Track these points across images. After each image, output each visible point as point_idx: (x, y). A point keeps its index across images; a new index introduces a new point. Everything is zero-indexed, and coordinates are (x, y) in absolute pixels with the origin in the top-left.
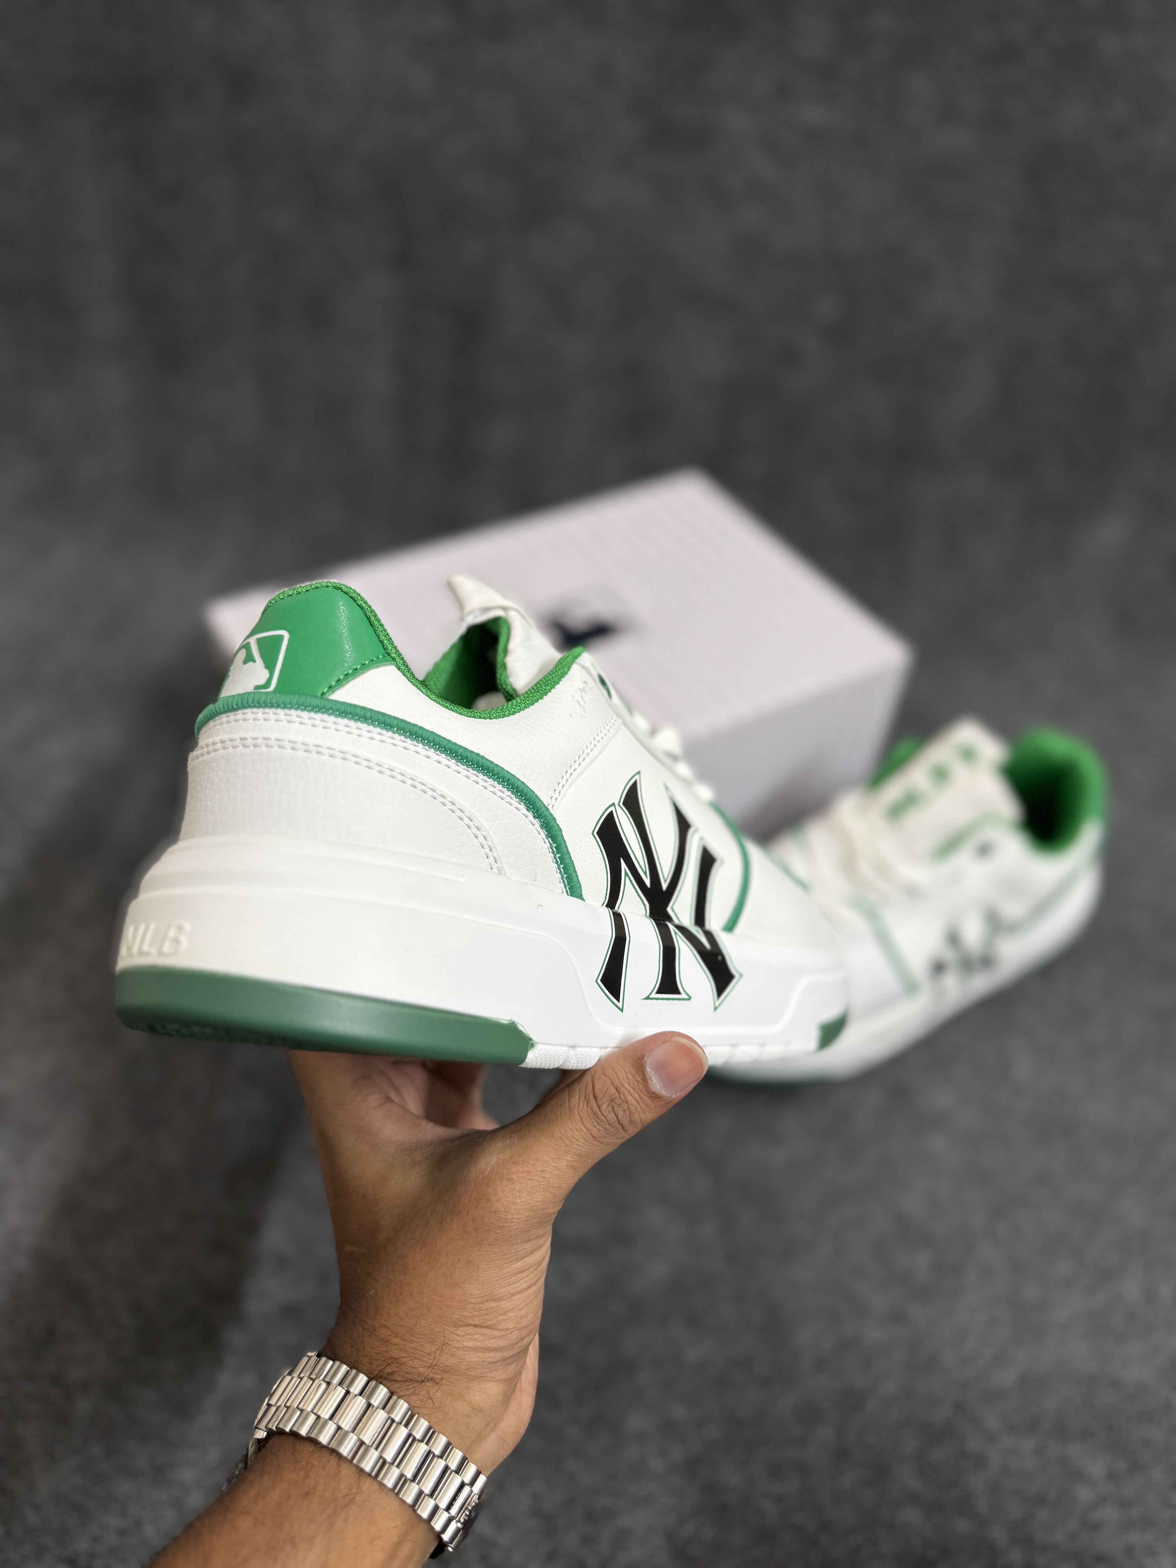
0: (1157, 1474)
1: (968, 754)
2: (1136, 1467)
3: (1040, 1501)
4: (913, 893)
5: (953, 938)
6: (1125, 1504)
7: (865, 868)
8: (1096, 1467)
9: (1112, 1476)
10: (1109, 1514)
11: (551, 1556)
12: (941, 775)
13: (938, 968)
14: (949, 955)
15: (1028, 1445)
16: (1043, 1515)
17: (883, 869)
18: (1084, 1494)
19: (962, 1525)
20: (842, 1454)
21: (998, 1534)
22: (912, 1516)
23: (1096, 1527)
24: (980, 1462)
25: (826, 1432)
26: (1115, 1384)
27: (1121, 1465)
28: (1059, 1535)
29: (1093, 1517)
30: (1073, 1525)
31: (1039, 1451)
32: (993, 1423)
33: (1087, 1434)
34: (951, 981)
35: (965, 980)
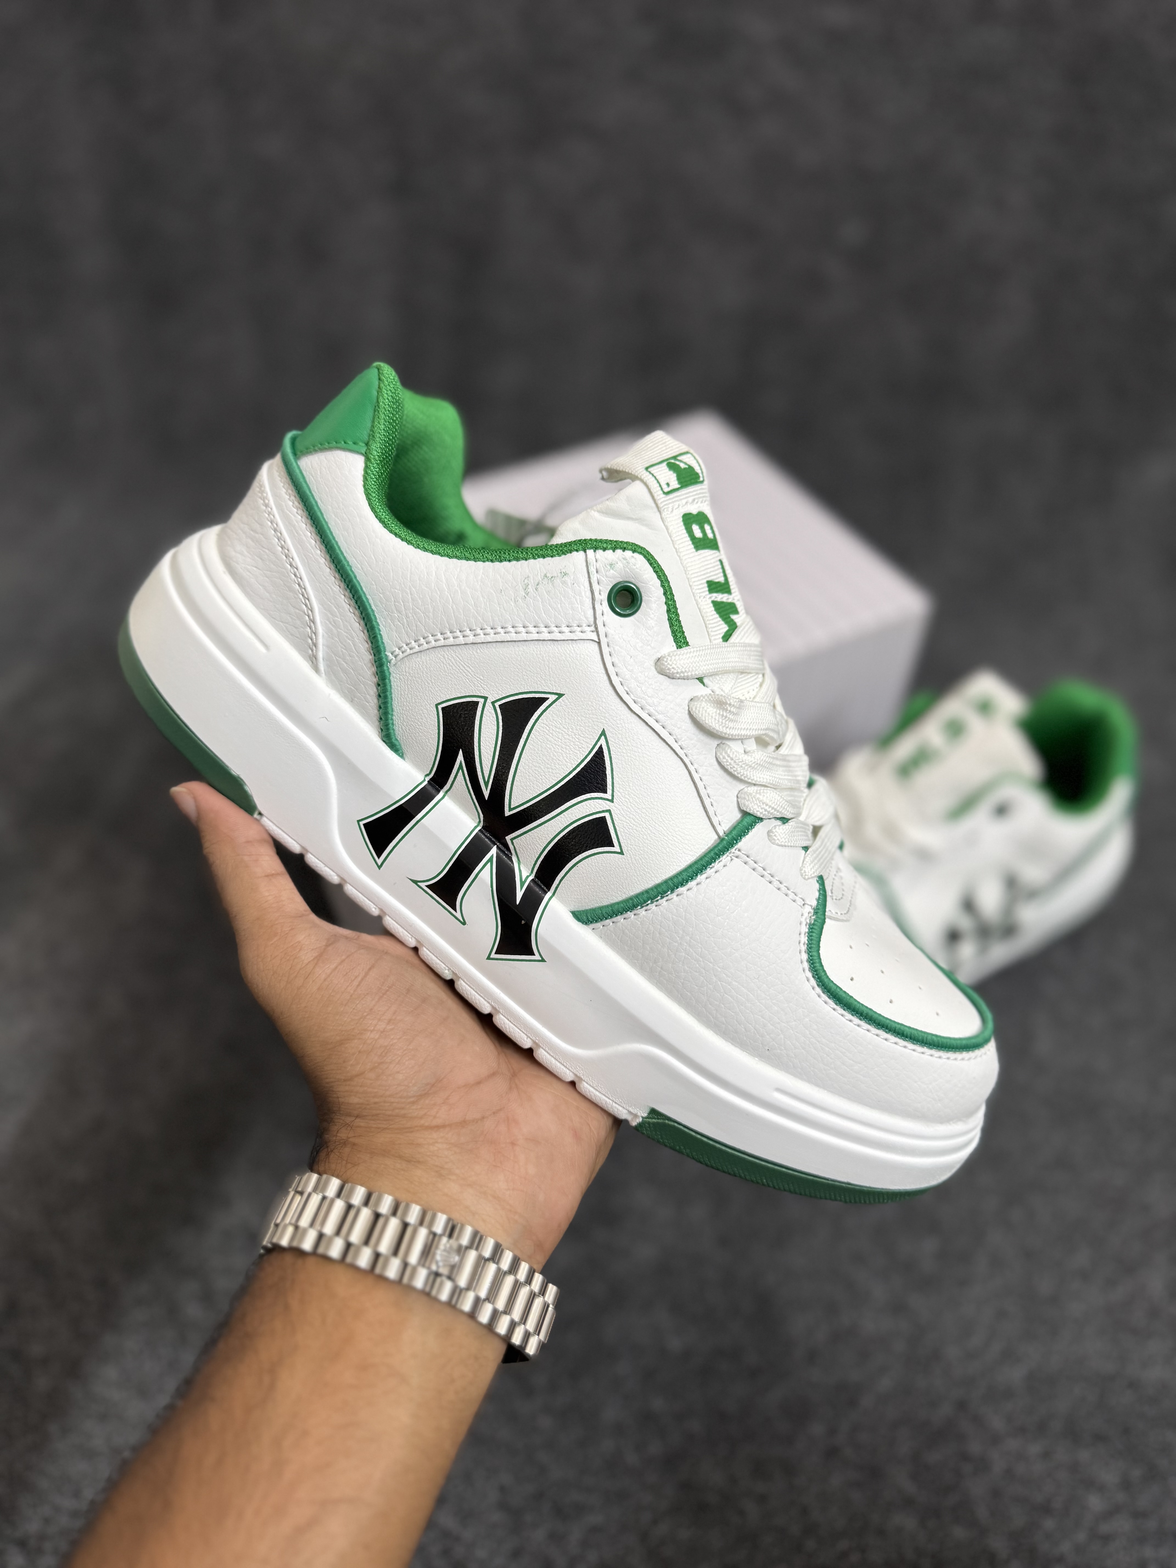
1: (985, 708)
2: (1153, 1475)
3: (1046, 1509)
4: (924, 856)
5: (969, 905)
6: (1139, 1515)
7: (872, 831)
8: (1109, 1476)
9: (1126, 1485)
10: (1122, 1525)
12: (955, 729)
13: (953, 936)
14: (965, 923)
15: (1035, 1449)
16: (1049, 1524)
17: (891, 831)
18: (1095, 1503)
19: (959, 1533)
20: (832, 1453)
21: (998, 1544)
22: (906, 1522)
23: (1106, 1539)
24: (982, 1465)
25: (817, 1429)
26: (1133, 1385)
27: (1136, 1473)
28: (1065, 1547)
29: (1105, 1528)
30: (1081, 1537)
31: (1046, 1455)
32: (997, 1423)
33: (1100, 1438)
34: (967, 950)
35: (983, 950)
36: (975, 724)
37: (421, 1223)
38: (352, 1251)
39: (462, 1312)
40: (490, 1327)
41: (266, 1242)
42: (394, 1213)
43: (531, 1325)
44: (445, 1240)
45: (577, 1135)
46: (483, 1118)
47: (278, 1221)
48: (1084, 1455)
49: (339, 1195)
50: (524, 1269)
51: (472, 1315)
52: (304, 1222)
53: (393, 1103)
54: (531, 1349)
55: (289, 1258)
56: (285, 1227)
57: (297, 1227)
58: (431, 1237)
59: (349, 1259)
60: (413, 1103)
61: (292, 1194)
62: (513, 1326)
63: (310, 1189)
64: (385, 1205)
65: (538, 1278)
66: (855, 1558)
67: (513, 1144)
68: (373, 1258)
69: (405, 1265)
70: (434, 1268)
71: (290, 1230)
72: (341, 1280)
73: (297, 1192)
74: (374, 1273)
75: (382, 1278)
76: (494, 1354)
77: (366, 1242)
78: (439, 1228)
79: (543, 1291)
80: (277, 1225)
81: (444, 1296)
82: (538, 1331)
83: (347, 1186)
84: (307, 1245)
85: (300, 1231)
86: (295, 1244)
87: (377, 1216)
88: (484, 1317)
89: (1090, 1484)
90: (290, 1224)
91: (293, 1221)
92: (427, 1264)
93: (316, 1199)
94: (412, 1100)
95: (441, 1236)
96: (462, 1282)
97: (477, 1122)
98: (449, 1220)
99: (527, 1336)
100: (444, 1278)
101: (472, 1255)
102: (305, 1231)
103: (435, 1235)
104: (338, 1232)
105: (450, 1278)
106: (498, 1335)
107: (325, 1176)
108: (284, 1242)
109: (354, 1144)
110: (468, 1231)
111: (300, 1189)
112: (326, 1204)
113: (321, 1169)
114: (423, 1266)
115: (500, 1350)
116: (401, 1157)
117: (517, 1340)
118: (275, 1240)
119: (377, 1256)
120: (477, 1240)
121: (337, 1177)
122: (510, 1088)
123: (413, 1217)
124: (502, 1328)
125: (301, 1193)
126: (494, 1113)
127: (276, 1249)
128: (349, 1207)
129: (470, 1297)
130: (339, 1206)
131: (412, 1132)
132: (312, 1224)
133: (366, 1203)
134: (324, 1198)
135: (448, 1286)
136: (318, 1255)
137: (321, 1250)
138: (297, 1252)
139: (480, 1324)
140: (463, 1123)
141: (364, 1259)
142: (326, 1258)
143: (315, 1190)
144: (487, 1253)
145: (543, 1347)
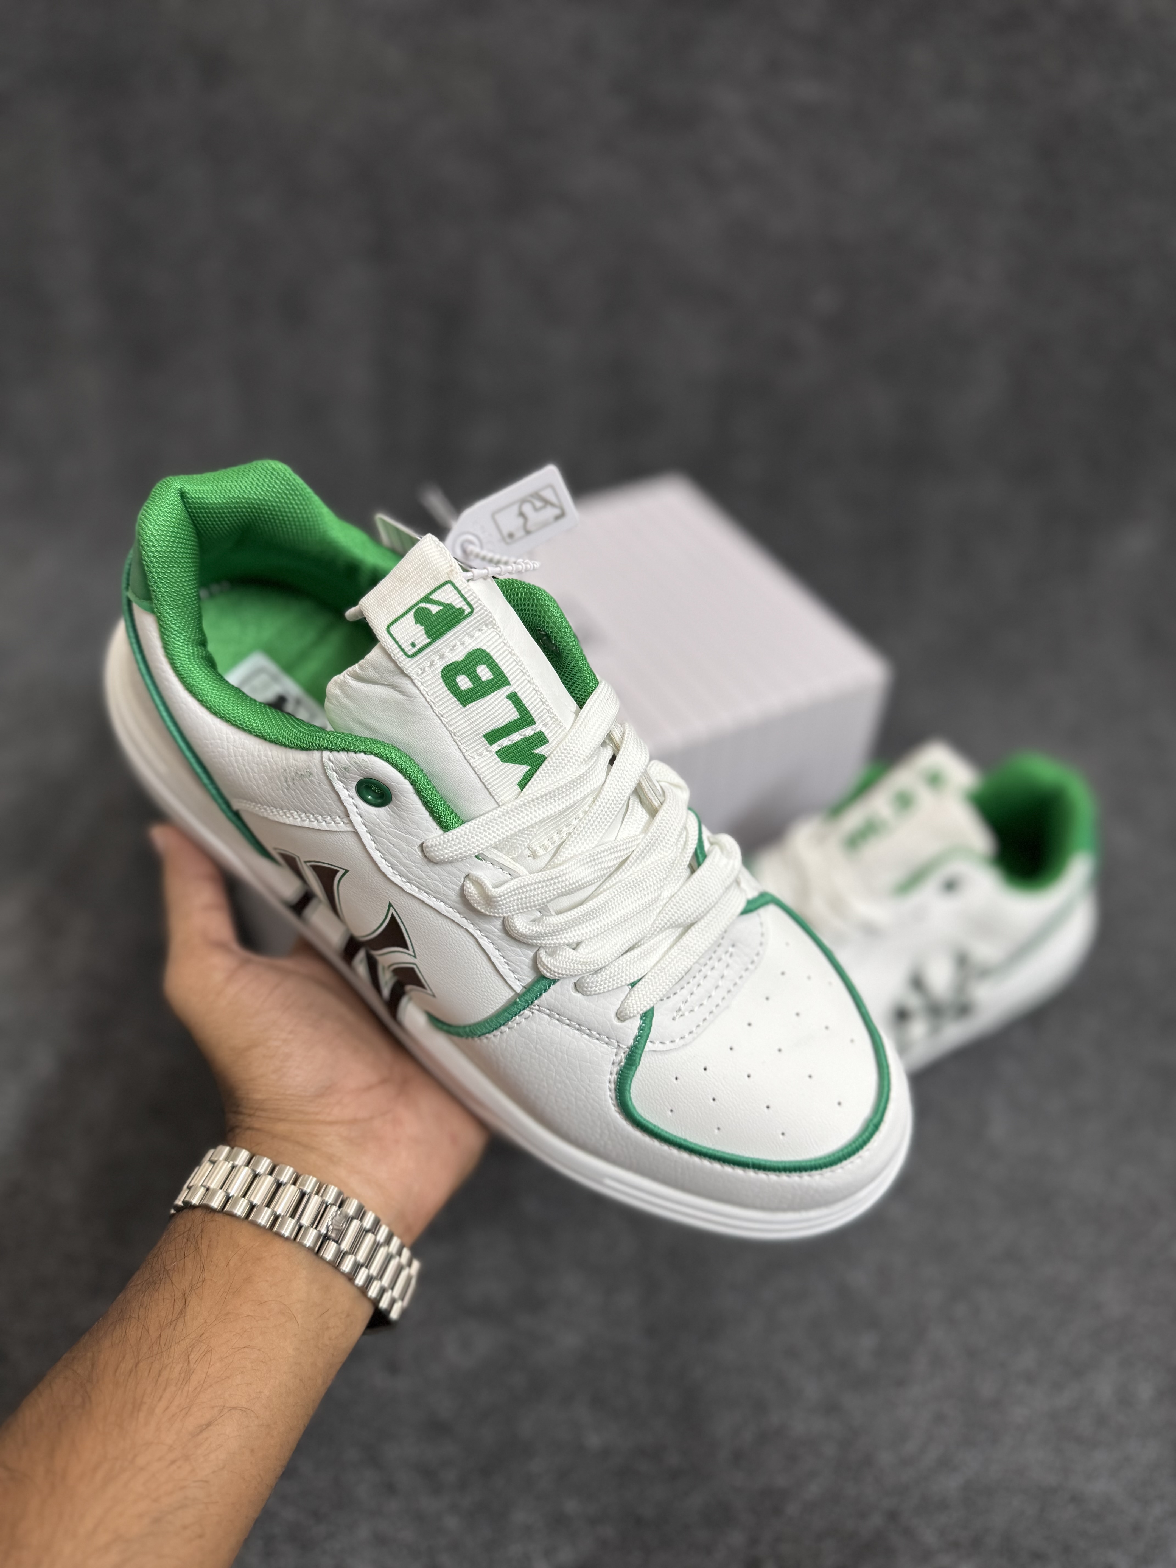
1: (935, 780)
4: (870, 930)
5: (917, 983)
7: (820, 905)
12: (904, 801)
13: (901, 1015)
14: (914, 1001)
17: (837, 905)
26: (1076, 1499)
34: (918, 1029)
35: (935, 1031)
36: (925, 797)
37: (316, 1193)
38: (255, 1211)
39: (342, 1273)
41: (179, 1201)
42: (294, 1183)
43: (396, 1292)
44: (335, 1208)
46: (372, 1118)
47: (191, 1184)
49: (247, 1164)
50: (396, 1242)
52: (214, 1185)
53: (292, 1100)
54: (394, 1315)
55: (199, 1214)
56: (197, 1189)
58: (323, 1205)
60: (310, 1101)
61: (205, 1163)
62: (383, 1291)
63: (222, 1158)
64: (287, 1176)
65: (406, 1253)
67: (397, 1142)
68: (272, 1218)
69: (299, 1226)
70: (323, 1230)
71: (201, 1191)
72: (243, 1234)
73: (210, 1161)
74: (272, 1230)
75: (278, 1235)
76: (363, 1316)
77: (268, 1205)
78: (331, 1198)
79: (410, 1264)
80: (190, 1188)
82: (402, 1297)
84: (216, 1203)
85: (210, 1192)
87: (279, 1184)
88: (360, 1280)
90: (202, 1186)
91: (205, 1184)
92: (318, 1227)
93: (226, 1167)
94: (308, 1099)
95: (332, 1205)
96: (345, 1245)
97: (366, 1121)
99: (393, 1302)
100: (331, 1241)
101: (355, 1223)
102: (214, 1193)
103: (326, 1204)
104: (244, 1195)
105: (336, 1241)
106: (369, 1298)
107: (235, 1149)
108: (195, 1201)
111: (212, 1159)
112: (235, 1171)
113: (233, 1143)
114: (315, 1228)
115: (369, 1312)
117: (384, 1304)
118: (188, 1200)
119: (276, 1217)
120: (360, 1213)
121: (247, 1150)
122: (399, 1094)
123: (309, 1187)
124: (373, 1292)
125: (213, 1162)
126: (382, 1114)
128: (255, 1174)
129: (350, 1260)
130: (246, 1173)
131: (308, 1124)
132: (221, 1187)
133: (270, 1173)
134: (234, 1166)
135: (334, 1248)
136: (225, 1213)
138: (207, 1209)
139: (356, 1286)
140: (354, 1121)
141: (264, 1219)
142: (232, 1216)
143: (226, 1159)
144: (368, 1225)
145: (404, 1313)
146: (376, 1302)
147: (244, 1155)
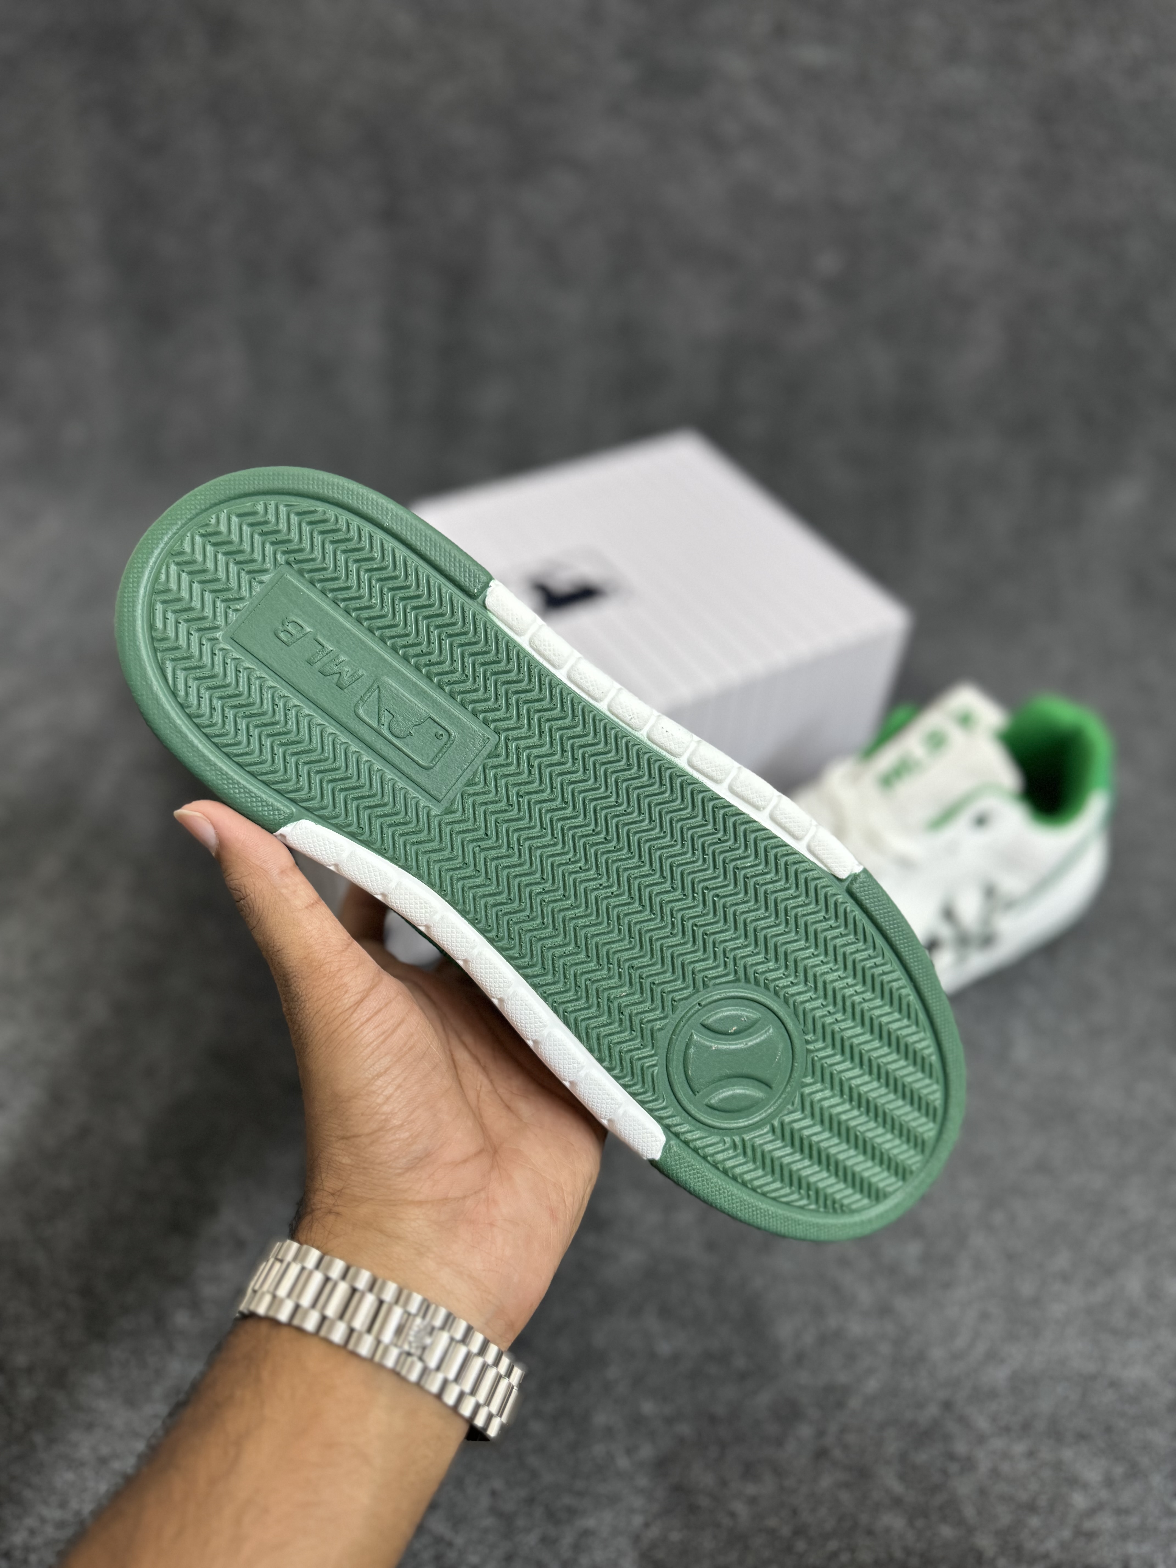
0: (1157, 1480)
1: (965, 720)
2: (1134, 1473)
3: (1031, 1507)
4: (907, 865)
5: (949, 913)
6: (1120, 1512)
8: (1093, 1474)
9: (1109, 1482)
10: (1106, 1522)
11: (509, 1558)
12: (937, 741)
14: (946, 931)
15: (1019, 1448)
16: (1035, 1522)
18: (1079, 1500)
19: (947, 1532)
20: (821, 1454)
21: (985, 1542)
22: (894, 1521)
23: (1091, 1535)
24: (968, 1465)
25: (805, 1431)
27: (1119, 1470)
28: (1051, 1544)
29: (1088, 1525)
30: (1066, 1534)
31: (1031, 1454)
32: (982, 1423)
33: (1082, 1437)
35: (961, 958)
36: (956, 736)
37: (397, 1301)
38: (327, 1324)
39: (428, 1393)
40: (455, 1408)
41: (243, 1307)
42: (371, 1289)
43: (494, 1407)
44: (418, 1321)
45: (553, 1214)
46: (465, 1197)
47: (257, 1287)
48: (1067, 1454)
49: (318, 1266)
51: (439, 1396)
52: (282, 1292)
53: (380, 1171)
54: (493, 1431)
55: (264, 1328)
56: (263, 1294)
57: (274, 1297)
58: (406, 1316)
59: (323, 1333)
60: (400, 1175)
61: (271, 1260)
62: (477, 1407)
63: (289, 1257)
64: (363, 1280)
65: (505, 1361)
66: (845, 1558)
67: (492, 1225)
68: (347, 1331)
69: (378, 1342)
70: (406, 1347)
71: (267, 1299)
72: (314, 1354)
73: (277, 1259)
74: (346, 1349)
75: (354, 1354)
76: (457, 1433)
77: (341, 1317)
78: (413, 1308)
79: (509, 1374)
80: (255, 1292)
81: (414, 1377)
82: (500, 1413)
83: (327, 1258)
84: (283, 1316)
85: (277, 1302)
86: (271, 1314)
87: (354, 1290)
88: (450, 1399)
89: (1074, 1482)
90: (268, 1292)
91: (272, 1289)
92: (400, 1343)
93: (295, 1269)
94: (399, 1171)
95: (416, 1315)
96: (433, 1363)
97: (458, 1201)
98: (424, 1300)
99: (490, 1417)
100: (415, 1359)
101: (444, 1337)
102: (282, 1301)
103: (409, 1314)
104: (314, 1305)
105: (421, 1359)
106: (461, 1416)
108: (261, 1310)
109: (338, 1214)
110: (442, 1313)
111: (280, 1257)
112: (305, 1274)
113: (303, 1238)
114: (396, 1345)
115: (463, 1430)
116: (381, 1231)
117: (479, 1422)
118: (252, 1307)
119: (351, 1331)
120: (449, 1321)
121: (318, 1248)
122: (492, 1167)
123: (389, 1295)
124: (466, 1410)
125: (281, 1261)
126: (475, 1193)
127: (251, 1316)
128: (327, 1279)
129: (439, 1378)
130: (317, 1278)
131: (394, 1205)
132: (289, 1295)
133: (344, 1277)
134: (303, 1269)
135: (418, 1366)
136: (293, 1327)
137: (296, 1322)
138: (274, 1322)
139: (445, 1405)
140: (445, 1200)
141: (338, 1334)
142: (300, 1330)
143: (295, 1259)
144: (459, 1336)
145: (504, 1429)
146: (470, 1421)
147: (314, 1255)
